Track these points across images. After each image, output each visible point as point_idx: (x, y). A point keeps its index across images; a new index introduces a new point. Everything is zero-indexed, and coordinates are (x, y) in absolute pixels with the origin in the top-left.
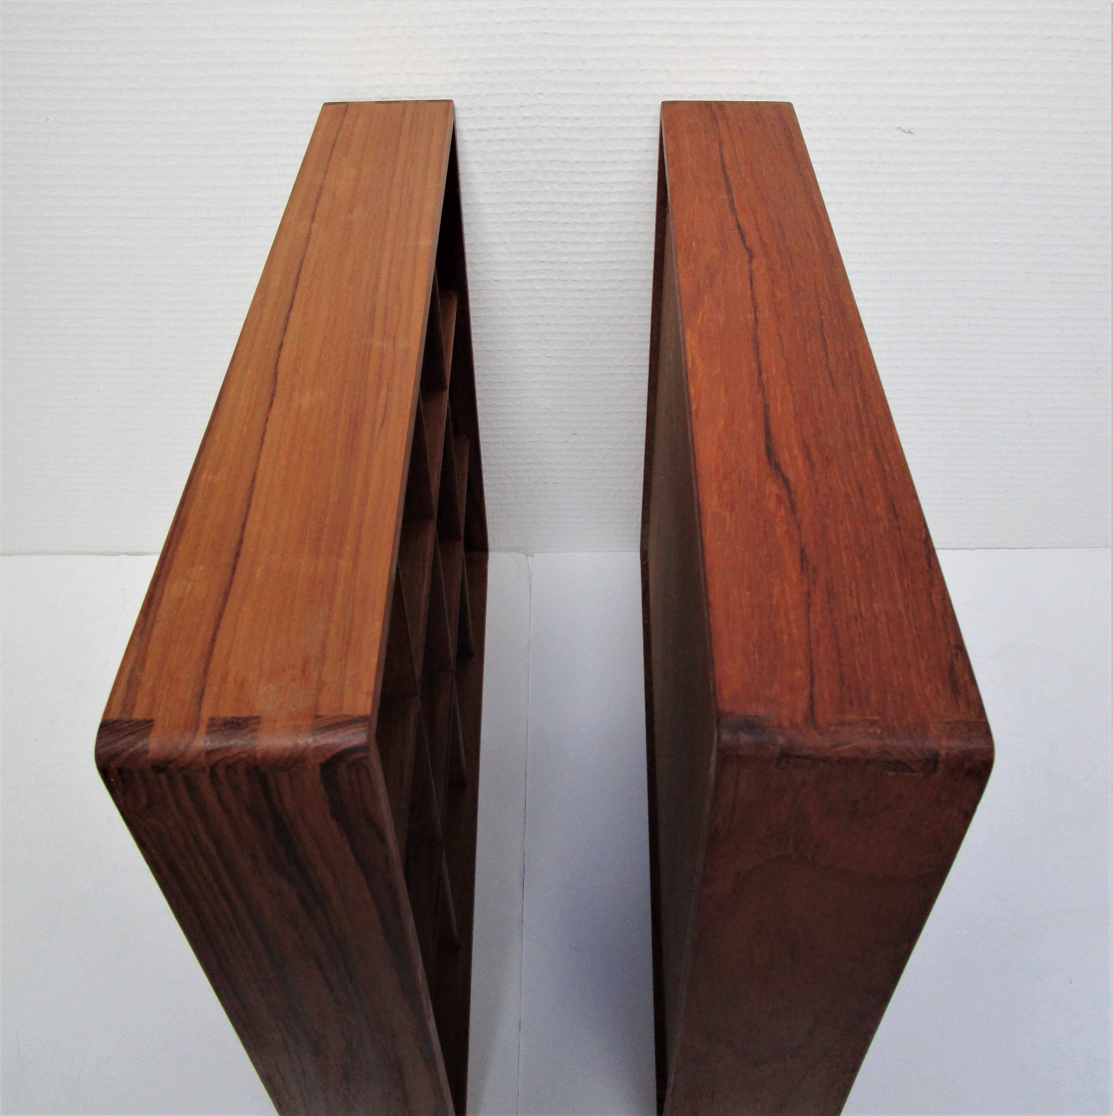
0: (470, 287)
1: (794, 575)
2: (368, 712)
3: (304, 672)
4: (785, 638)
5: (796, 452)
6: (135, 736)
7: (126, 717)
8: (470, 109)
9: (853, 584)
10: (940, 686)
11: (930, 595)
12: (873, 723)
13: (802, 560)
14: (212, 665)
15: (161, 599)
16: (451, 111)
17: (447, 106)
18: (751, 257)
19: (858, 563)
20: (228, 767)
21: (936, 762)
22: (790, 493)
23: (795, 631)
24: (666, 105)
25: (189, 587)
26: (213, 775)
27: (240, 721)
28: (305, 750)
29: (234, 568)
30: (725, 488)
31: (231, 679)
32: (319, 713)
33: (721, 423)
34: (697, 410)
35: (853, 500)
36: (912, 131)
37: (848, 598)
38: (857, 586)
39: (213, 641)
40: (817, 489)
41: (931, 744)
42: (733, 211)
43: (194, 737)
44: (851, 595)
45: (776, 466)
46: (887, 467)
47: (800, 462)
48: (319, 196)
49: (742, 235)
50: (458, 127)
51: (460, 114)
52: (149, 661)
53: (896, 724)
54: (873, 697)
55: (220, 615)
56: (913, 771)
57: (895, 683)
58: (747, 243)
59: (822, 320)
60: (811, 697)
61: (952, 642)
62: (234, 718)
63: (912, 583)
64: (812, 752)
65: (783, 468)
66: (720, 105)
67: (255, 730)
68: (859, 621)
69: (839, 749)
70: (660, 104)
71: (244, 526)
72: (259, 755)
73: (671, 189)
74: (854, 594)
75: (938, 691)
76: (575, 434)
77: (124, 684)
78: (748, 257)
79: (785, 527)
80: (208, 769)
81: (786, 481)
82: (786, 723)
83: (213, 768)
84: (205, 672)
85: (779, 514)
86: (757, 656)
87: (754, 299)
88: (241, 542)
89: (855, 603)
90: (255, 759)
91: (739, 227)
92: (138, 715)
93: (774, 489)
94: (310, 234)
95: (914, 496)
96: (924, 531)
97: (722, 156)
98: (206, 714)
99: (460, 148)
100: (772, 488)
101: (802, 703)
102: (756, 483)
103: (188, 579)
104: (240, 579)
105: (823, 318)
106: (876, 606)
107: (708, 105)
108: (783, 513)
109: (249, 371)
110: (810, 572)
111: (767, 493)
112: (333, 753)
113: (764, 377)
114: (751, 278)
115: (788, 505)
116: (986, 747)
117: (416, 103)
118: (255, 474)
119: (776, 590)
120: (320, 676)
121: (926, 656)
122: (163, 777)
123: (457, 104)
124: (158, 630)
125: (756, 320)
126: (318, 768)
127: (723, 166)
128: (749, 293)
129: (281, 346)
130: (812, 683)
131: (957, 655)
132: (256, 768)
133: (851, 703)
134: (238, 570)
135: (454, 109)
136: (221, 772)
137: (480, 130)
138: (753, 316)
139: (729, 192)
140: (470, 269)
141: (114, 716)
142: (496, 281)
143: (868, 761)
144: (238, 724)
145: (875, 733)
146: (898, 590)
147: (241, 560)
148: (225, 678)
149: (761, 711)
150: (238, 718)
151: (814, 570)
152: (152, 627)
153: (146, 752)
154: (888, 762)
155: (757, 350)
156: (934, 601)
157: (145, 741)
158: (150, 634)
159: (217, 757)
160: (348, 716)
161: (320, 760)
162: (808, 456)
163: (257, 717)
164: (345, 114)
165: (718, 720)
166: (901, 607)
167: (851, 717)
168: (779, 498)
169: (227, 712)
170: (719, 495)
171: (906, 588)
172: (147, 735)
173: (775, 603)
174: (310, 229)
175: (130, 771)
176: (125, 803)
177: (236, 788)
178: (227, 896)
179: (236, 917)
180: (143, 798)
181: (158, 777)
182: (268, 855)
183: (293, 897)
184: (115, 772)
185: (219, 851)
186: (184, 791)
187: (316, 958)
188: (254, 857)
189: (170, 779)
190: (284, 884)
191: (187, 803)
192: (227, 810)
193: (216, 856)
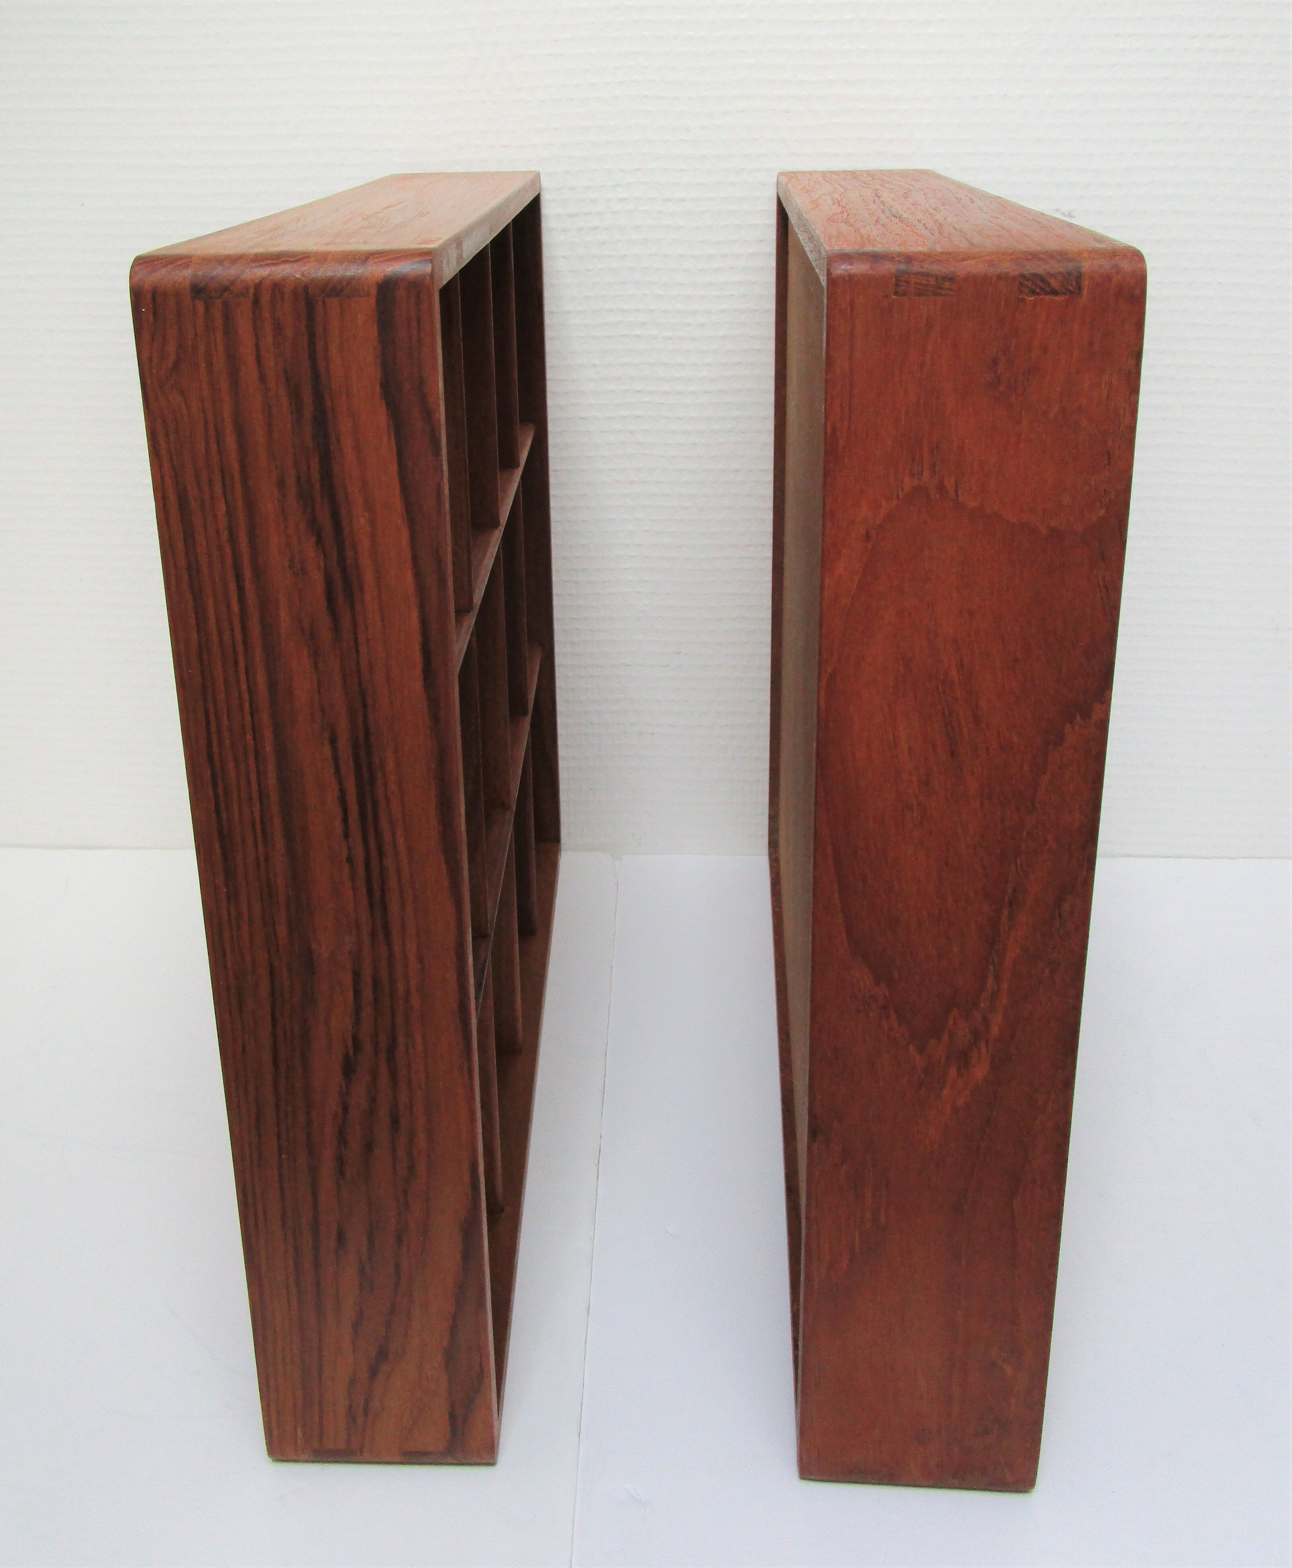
20: (275, 286)
21: (1080, 281)
26: (256, 302)
56: (1054, 292)
80: (251, 295)
83: (257, 290)
126: (374, 298)
132: (306, 289)
136: (265, 298)
154: (1024, 277)
159: (263, 273)
161: (378, 277)
175: (165, 294)
176: (150, 359)
177: (278, 329)
178: (239, 577)
179: (244, 629)
180: (172, 348)
181: (194, 306)
182: (298, 478)
183: (317, 577)
184: (149, 296)
185: (243, 467)
186: (220, 336)
187: (333, 741)
188: (281, 484)
189: (207, 309)
190: (311, 552)
191: (220, 362)
192: (263, 378)
193: (237, 476)
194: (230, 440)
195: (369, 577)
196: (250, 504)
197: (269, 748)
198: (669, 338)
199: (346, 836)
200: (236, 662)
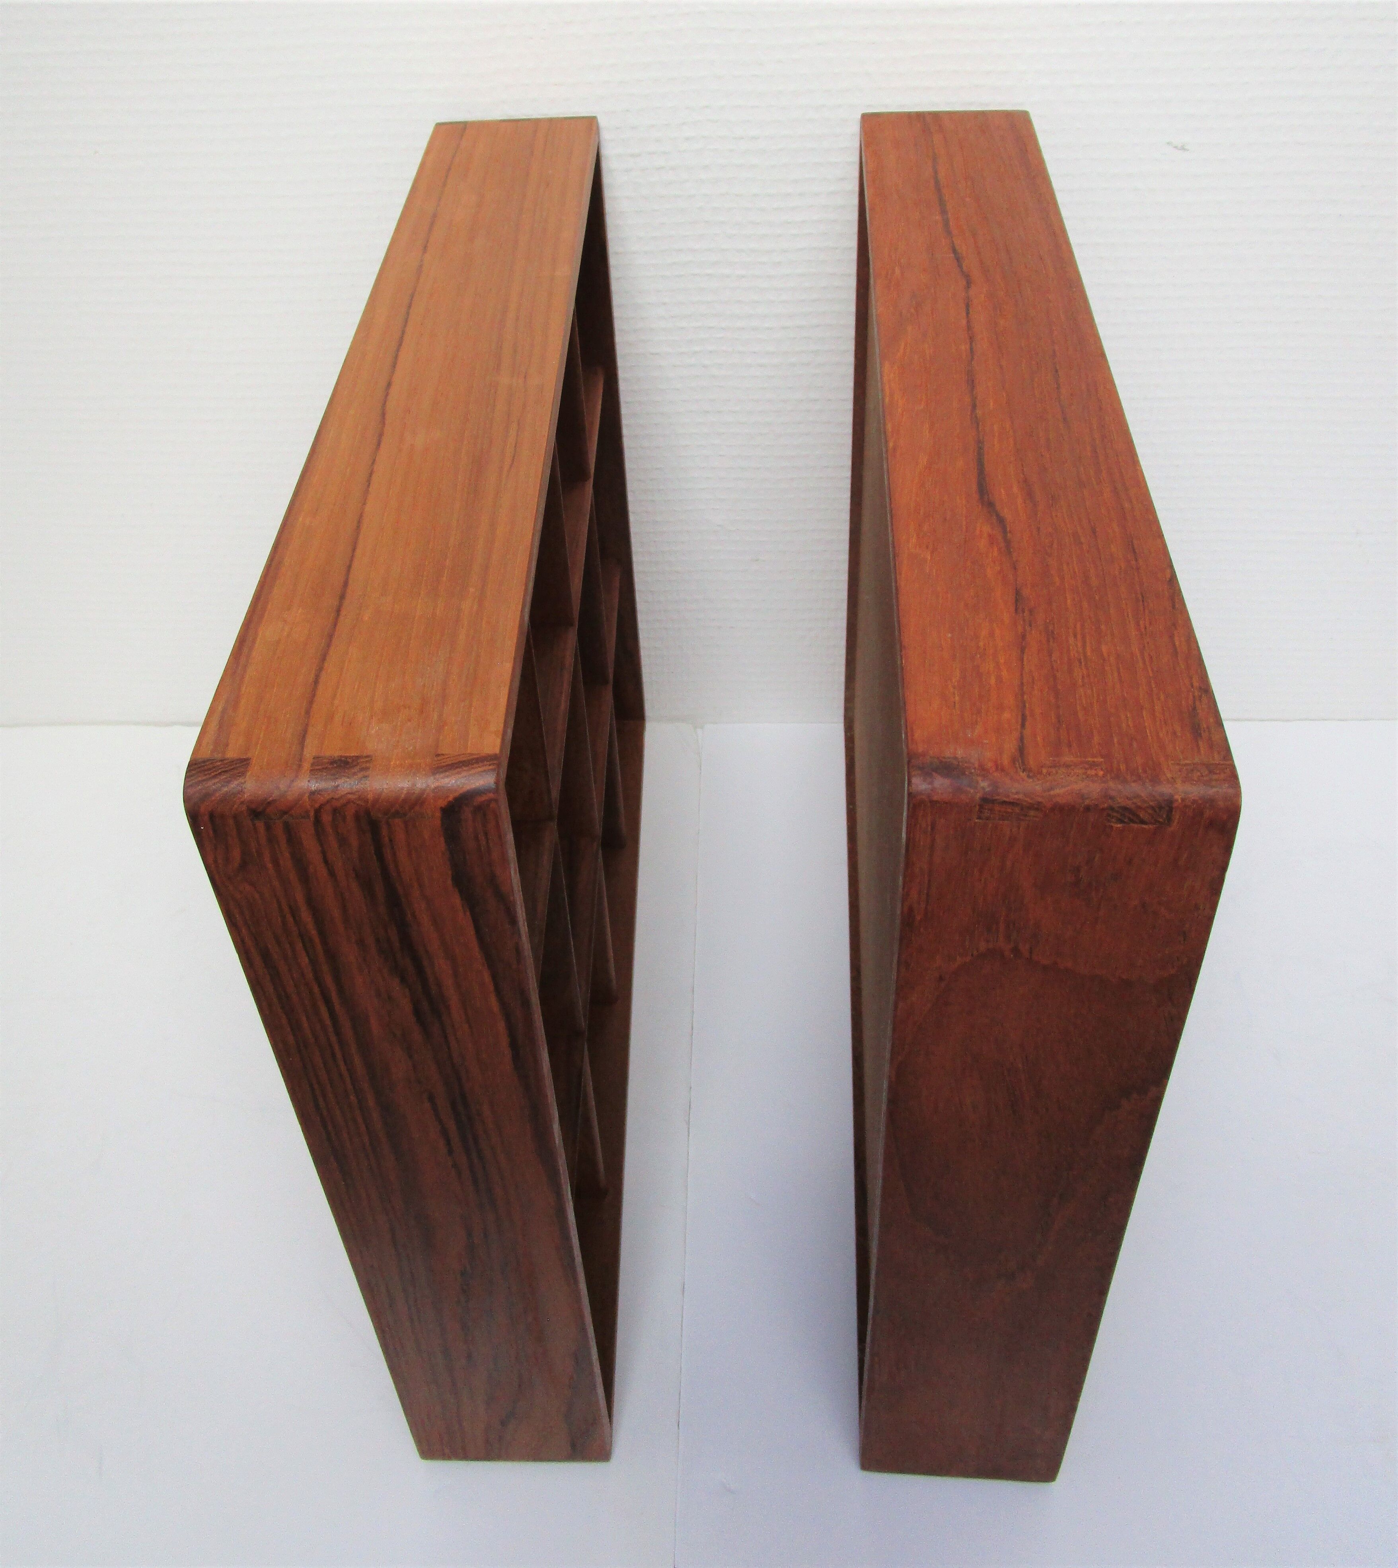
0: (620, 362)
1: (1006, 618)
2: (497, 751)
3: (422, 712)
4: (993, 681)
5: (1015, 489)
6: (228, 775)
7: (218, 756)
8: (617, 128)
9: (1078, 626)
10: (1178, 729)
11: (1171, 637)
12: (1093, 765)
13: (1017, 601)
14: (315, 706)
15: (254, 641)
16: (594, 128)
17: (590, 125)
18: (969, 283)
19: (1085, 605)
20: (335, 811)
21: (1171, 810)
22: (1004, 531)
23: (1004, 673)
24: (867, 119)
25: (287, 629)
26: (318, 821)
27: (350, 760)
28: (423, 791)
29: (338, 611)
30: (926, 527)
31: (338, 718)
32: (439, 752)
33: (923, 460)
34: (894, 449)
35: (1083, 540)
36: (1186, 148)
37: (1071, 640)
38: (1083, 626)
39: (316, 682)
40: (1038, 529)
41: (1165, 789)
42: (949, 232)
43: (297, 776)
44: (1075, 636)
45: (990, 505)
46: (1127, 505)
47: (1020, 501)
48: (432, 224)
49: (958, 259)
50: (604, 152)
51: (606, 136)
52: (243, 702)
53: (1123, 767)
54: (1096, 739)
55: (323, 659)
56: (1143, 822)
57: (1124, 725)
58: (964, 268)
59: (1054, 351)
60: (1021, 739)
61: (1196, 684)
62: (341, 756)
63: (1150, 624)
64: (1021, 796)
65: (998, 507)
66: (936, 116)
67: (367, 769)
68: (1083, 664)
69: (1052, 793)
70: (859, 117)
71: (349, 568)
72: (370, 797)
73: (871, 210)
74: (1079, 636)
75: (1175, 733)
76: (757, 560)
77: (214, 725)
78: (965, 283)
79: (998, 568)
80: (312, 814)
81: (1001, 521)
82: (990, 765)
83: (318, 812)
84: (308, 712)
85: (990, 555)
86: (957, 698)
87: (969, 327)
88: (346, 584)
89: (1079, 644)
90: (367, 801)
91: (954, 251)
92: (232, 754)
93: (987, 529)
94: (421, 266)
95: (1160, 535)
96: (1168, 571)
97: (936, 172)
98: (310, 752)
99: (607, 180)
100: (984, 528)
101: (1010, 746)
102: (964, 523)
103: (285, 621)
104: (346, 621)
105: (1057, 348)
106: (1104, 648)
107: (920, 116)
108: (996, 553)
109: (352, 412)
110: (1026, 614)
111: (978, 532)
112: (457, 794)
113: (979, 412)
114: (968, 306)
115: (1002, 545)
116: (1231, 791)
117: (551, 121)
118: (361, 516)
119: (984, 633)
120: (440, 716)
121: (1162, 697)
122: (260, 825)
123: (602, 122)
124: (251, 672)
125: (972, 351)
126: (438, 814)
127: (937, 183)
128: (964, 322)
129: (389, 385)
130: (1023, 726)
131: (1200, 697)
132: (368, 813)
133: (1069, 745)
134: (343, 613)
135: (598, 128)
136: (326, 818)
137: (632, 156)
138: (968, 346)
139: (944, 212)
140: (620, 339)
141: (206, 753)
142: (653, 354)
143: (1088, 809)
144: (347, 763)
145: (1096, 775)
146: (1133, 633)
147: (346, 602)
148: (331, 717)
149: (960, 753)
150: (346, 757)
151: (1031, 611)
152: (245, 667)
153: (241, 792)
154: (1112, 809)
155: (972, 383)
156: (1177, 643)
157: (241, 780)
158: (242, 678)
159: (322, 799)
160: (472, 754)
161: (442, 803)
162: (1029, 495)
163: (367, 757)
164: (462, 136)
165: (909, 762)
166: (1135, 649)
167: (1068, 758)
168: (992, 539)
169: (333, 750)
170: (918, 536)
171: (1143, 630)
172: (243, 774)
173: (981, 644)
174: (422, 261)
175: (223, 816)
176: (215, 861)
177: (343, 841)
178: (328, 1002)
179: (338, 1033)
180: (236, 854)
181: (254, 825)
182: (378, 941)
183: (406, 1004)
184: (206, 818)
185: (321, 933)
186: (284, 845)
187: (431, 1098)
188: (361, 942)
189: (268, 828)
190: (395, 985)
191: (287, 862)
192: (332, 874)
193: (317, 940)
194: (306, 916)
195: (454, 1000)
196: (332, 956)
197: (371, 1102)
198: (743, 277)
199: (450, 1152)
200: (333, 1055)
